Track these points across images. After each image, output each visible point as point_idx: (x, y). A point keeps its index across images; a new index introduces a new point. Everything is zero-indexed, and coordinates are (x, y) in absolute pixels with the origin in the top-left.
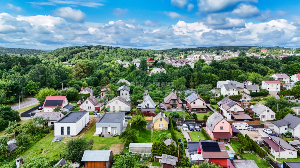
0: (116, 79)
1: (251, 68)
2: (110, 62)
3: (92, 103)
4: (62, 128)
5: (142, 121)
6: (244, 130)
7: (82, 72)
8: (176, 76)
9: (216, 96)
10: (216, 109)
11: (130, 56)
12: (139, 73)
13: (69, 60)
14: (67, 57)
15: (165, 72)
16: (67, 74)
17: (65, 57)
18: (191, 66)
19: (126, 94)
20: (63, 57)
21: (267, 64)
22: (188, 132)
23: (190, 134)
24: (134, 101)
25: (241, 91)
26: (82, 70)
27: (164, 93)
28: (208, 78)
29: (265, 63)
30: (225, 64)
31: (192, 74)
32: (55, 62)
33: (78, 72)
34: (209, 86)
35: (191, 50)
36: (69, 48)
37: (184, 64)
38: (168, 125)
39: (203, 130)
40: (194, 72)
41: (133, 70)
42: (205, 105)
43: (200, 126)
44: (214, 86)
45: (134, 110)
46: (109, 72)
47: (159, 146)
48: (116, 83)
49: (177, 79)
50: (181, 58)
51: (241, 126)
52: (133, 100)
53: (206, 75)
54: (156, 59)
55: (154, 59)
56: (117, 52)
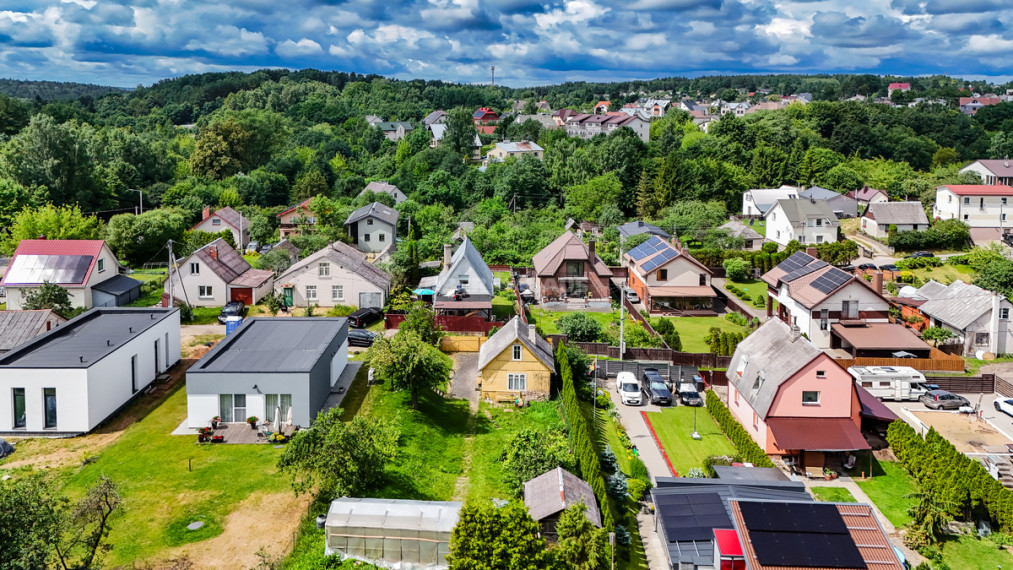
0: (356, 182)
1: (868, 143)
2: (341, 124)
3: (214, 270)
4: (19, 394)
5: (420, 362)
6: (904, 401)
7: (225, 154)
8: (580, 171)
9: (747, 246)
10: (755, 298)
11: (416, 102)
12: (441, 161)
13: (201, 118)
14: (196, 108)
15: (541, 157)
16: (174, 161)
17: (187, 107)
18: (639, 134)
19: (382, 238)
20: (181, 106)
21: (925, 129)
22: (642, 408)
23: (653, 424)
24: (405, 265)
25: (847, 226)
26: (224, 144)
27: (533, 236)
28: (706, 178)
29: (919, 126)
30: (771, 128)
31: (644, 162)
32: (151, 122)
33: (210, 152)
34: (715, 207)
35: (633, 87)
36: (204, 78)
37: (612, 128)
38: (548, 380)
39: (712, 398)
40: (652, 156)
41: (420, 149)
42: (708, 283)
43: (698, 379)
44: (734, 207)
45: (399, 304)
46: (332, 157)
47: (494, 534)
48: (355, 196)
49: (585, 183)
50: (599, 109)
51: (888, 384)
52: (401, 261)
53: (703, 166)
54: (507, 113)
55: (500, 114)
56: (368, 91)
